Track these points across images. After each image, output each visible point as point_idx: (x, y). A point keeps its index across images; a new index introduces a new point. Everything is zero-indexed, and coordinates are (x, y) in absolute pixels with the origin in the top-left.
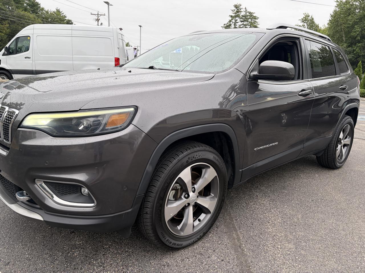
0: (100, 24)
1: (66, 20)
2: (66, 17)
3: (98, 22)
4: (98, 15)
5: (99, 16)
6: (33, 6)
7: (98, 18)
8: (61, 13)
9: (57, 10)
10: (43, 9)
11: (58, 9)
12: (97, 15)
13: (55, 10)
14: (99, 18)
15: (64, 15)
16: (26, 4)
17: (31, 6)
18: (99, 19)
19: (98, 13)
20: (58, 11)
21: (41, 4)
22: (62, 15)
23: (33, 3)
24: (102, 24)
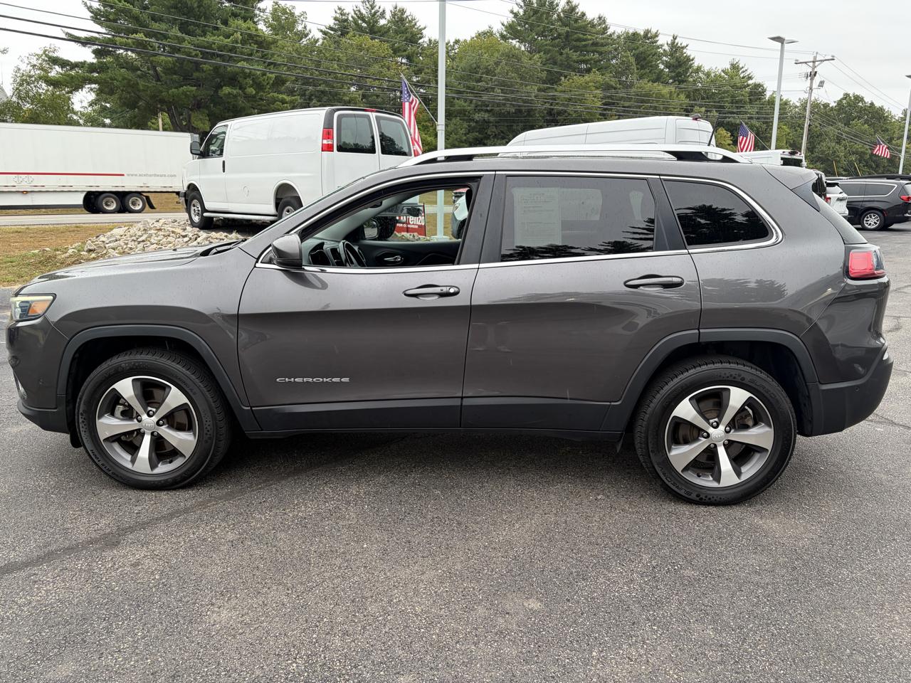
0: (818, 84)
1: (748, 85)
2: (750, 78)
3: (812, 79)
4: (814, 62)
5: (817, 63)
6: (676, 67)
7: (813, 69)
8: (741, 71)
9: (732, 65)
10: (699, 69)
11: (735, 63)
12: (811, 64)
13: (728, 66)
14: (816, 70)
15: (748, 73)
16: (663, 64)
17: (673, 66)
18: (816, 72)
19: (815, 58)
20: (735, 67)
21: (696, 59)
22: (742, 76)
23: (677, 59)
24: (821, 84)
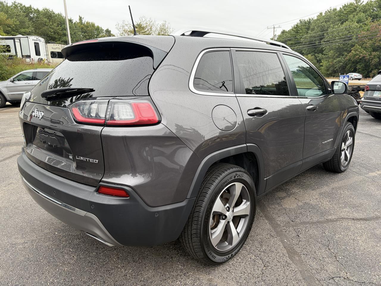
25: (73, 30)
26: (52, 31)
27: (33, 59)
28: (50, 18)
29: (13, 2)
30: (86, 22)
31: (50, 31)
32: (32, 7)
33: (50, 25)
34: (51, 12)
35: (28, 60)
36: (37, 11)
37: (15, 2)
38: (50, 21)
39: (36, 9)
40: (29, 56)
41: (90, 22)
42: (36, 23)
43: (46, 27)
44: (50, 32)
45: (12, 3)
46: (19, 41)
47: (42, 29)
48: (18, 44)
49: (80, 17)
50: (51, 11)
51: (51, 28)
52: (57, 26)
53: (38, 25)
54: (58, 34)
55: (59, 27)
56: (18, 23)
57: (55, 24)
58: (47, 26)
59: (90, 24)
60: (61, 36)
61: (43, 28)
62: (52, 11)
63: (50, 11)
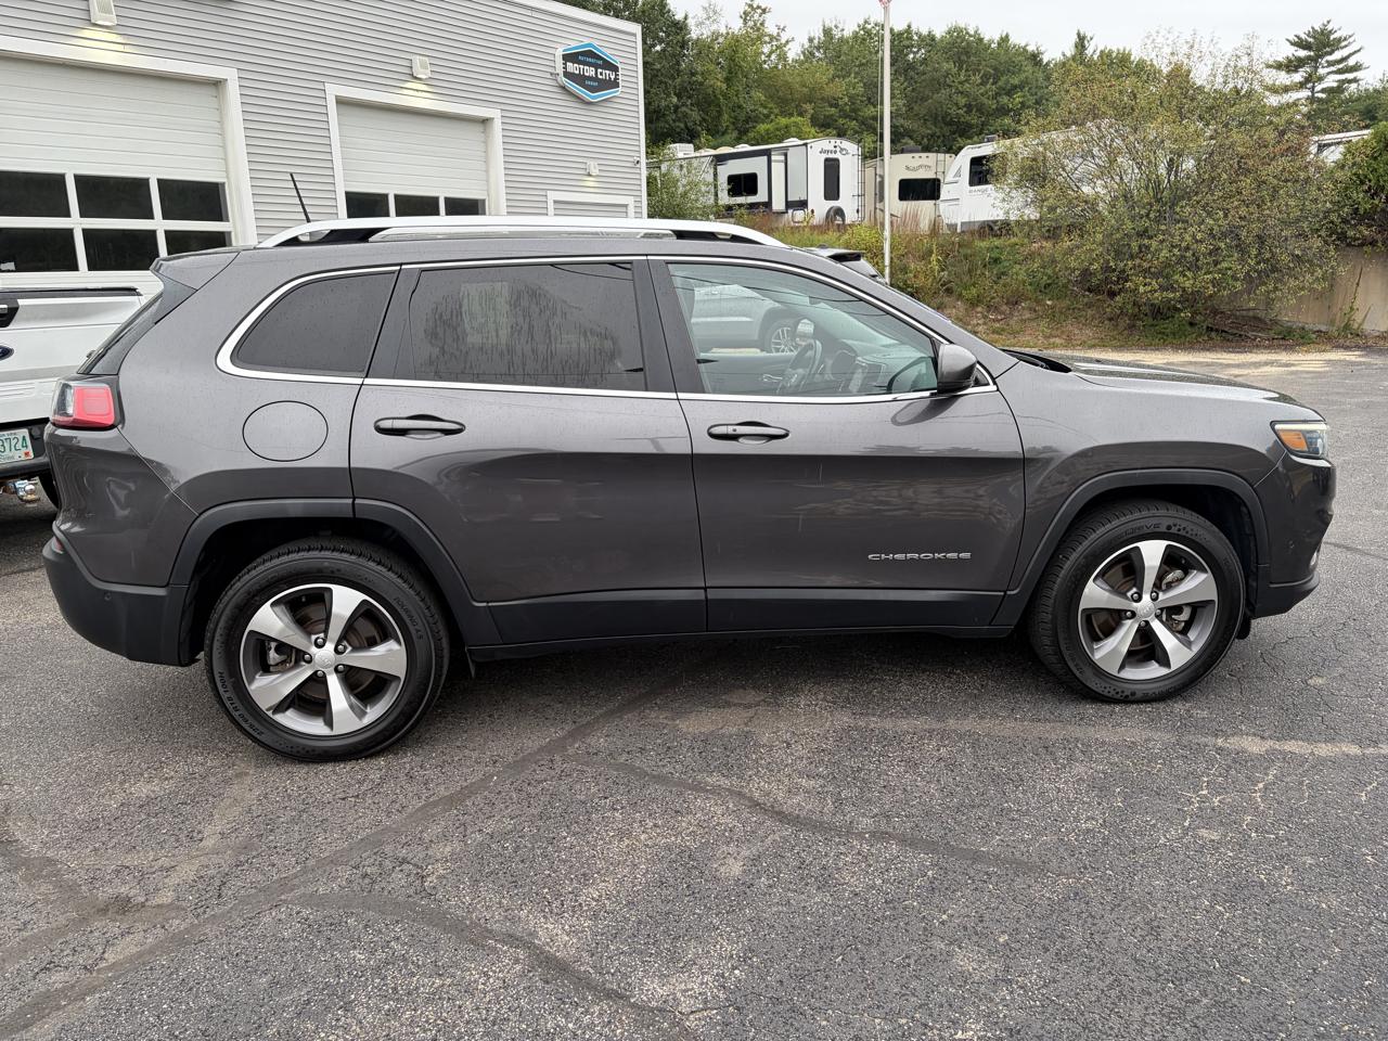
25: (1034, 90)
26: (962, 101)
27: (813, 211)
28: (964, 58)
29: (862, 22)
30: (1098, 53)
31: (957, 104)
32: (914, 28)
33: (960, 83)
34: (971, 36)
35: (799, 215)
36: (929, 41)
37: (866, 22)
38: (960, 69)
39: (925, 32)
40: (803, 204)
41: (1114, 49)
42: (916, 82)
43: (944, 92)
44: (955, 108)
45: (859, 26)
46: (783, 158)
47: (930, 101)
48: (777, 169)
49: (1079, 34)
50: (972, 33)
51: (962, 93)
52: (981, 84)
53: (921, 89)
54: (980, 109)
55: (988, 86)
56: (860, 89)
57: (977, 79)
58: (950, 86)
59: (1114, 55)
60: (989, 115)
61: (935, 96)
62: (976, 32)
63: (967, 33)
